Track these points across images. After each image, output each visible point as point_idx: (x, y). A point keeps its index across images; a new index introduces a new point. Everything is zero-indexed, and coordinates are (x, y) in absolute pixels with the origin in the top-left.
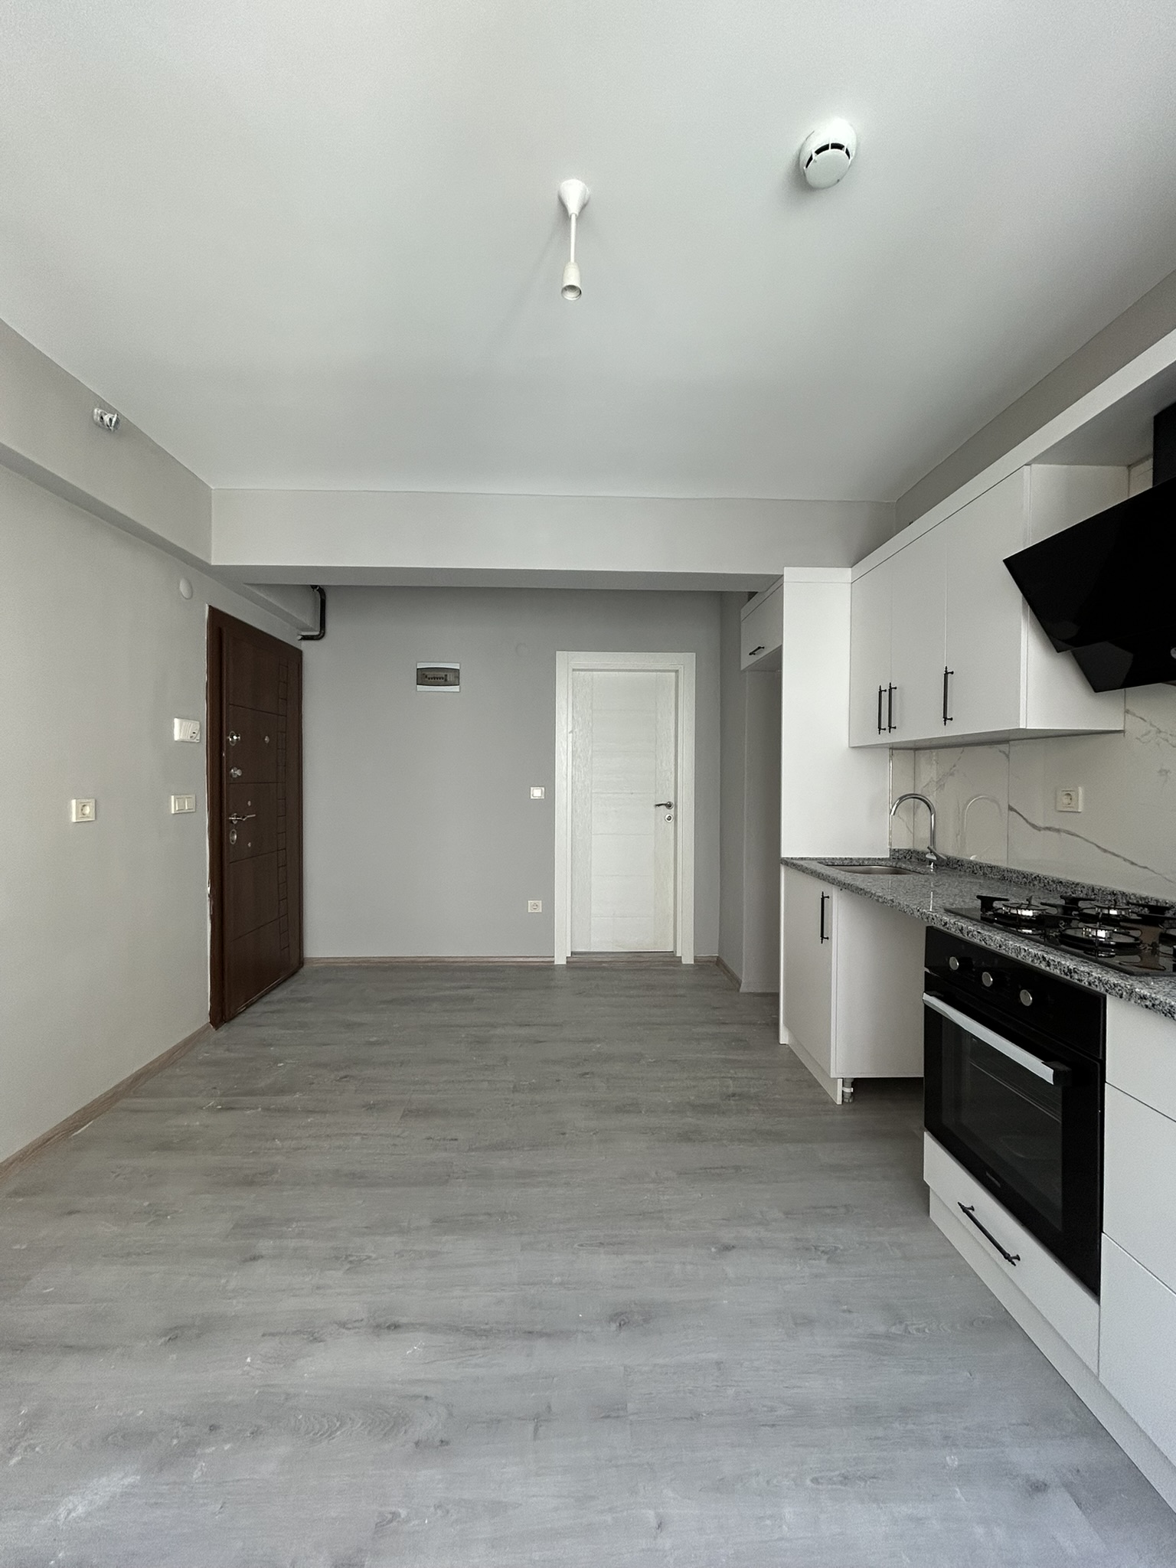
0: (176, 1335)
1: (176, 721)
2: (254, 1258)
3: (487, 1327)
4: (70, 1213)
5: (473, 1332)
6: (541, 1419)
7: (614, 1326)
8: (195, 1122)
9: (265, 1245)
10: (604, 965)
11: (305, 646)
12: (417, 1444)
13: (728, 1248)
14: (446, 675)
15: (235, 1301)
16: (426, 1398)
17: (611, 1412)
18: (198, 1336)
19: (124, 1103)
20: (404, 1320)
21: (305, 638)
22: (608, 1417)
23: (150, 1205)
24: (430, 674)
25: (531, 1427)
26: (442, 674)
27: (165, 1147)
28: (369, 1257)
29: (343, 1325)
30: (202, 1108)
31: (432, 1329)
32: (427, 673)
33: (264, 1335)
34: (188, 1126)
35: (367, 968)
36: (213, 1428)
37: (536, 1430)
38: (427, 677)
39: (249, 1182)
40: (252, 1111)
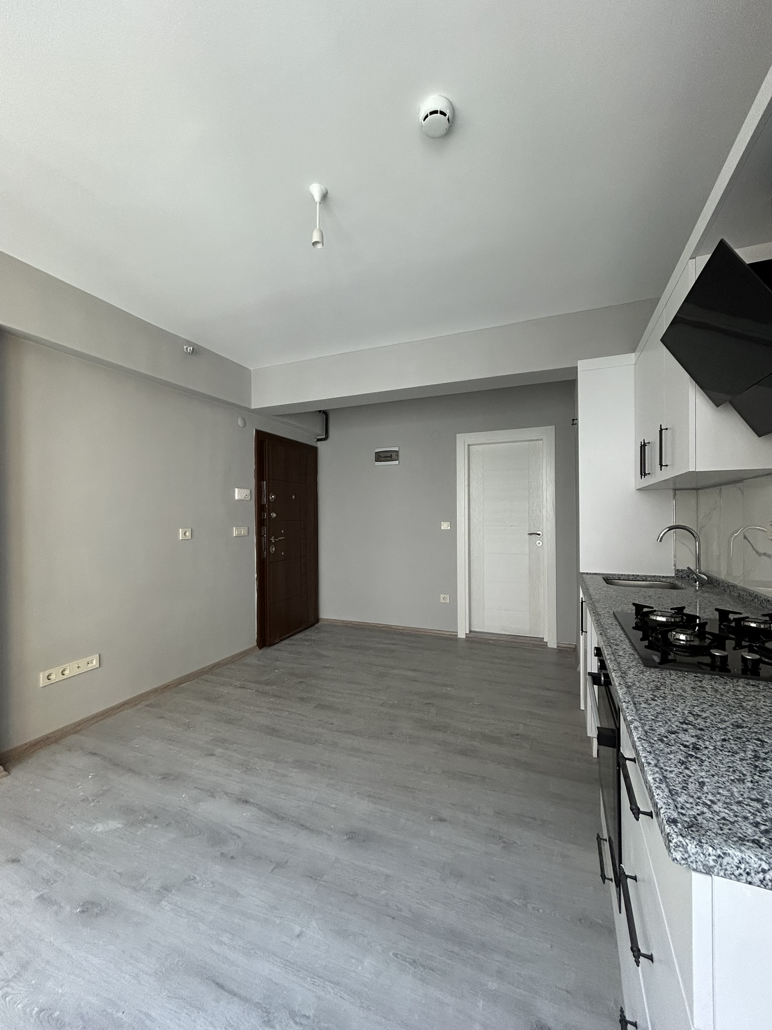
0: (165, 777)
1: (236, 490)
2: (212, 755)
3: (285, 816)
4: (161, 718)
5: (276, 816)
6: (280, 865)
7: (345, 837)
8: (225, 690)
9: (219, 751)
10: (491, 641)
11: (320, 445)
12: (222, 854)
13: (442, 820)
14: (391, 455)
15: (193, 770)
16: (238, 836)
17: (313, 876)
18: (173, 780)
19: (205, 677)
20: (251, 800)
21: (319, 440)
22: (311, 877)
23: (188, 722)
24: (382, 455)
25: (272, 867)
26: (389, 454)
27: (209, 699)
28: (255, 768)
29: (226, 794)
30: (232, 685)
31: (260, 808)
32: (380, 454)
33: (195, 788)
34: (222, 692)
35: (350, 627)
36: (156, 817)
37: (274, 869)
38: (381, 457)
39: (229, 722)
40: (251, 691)
